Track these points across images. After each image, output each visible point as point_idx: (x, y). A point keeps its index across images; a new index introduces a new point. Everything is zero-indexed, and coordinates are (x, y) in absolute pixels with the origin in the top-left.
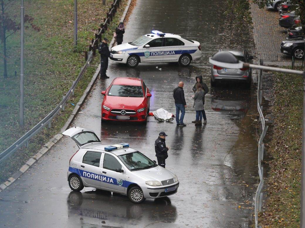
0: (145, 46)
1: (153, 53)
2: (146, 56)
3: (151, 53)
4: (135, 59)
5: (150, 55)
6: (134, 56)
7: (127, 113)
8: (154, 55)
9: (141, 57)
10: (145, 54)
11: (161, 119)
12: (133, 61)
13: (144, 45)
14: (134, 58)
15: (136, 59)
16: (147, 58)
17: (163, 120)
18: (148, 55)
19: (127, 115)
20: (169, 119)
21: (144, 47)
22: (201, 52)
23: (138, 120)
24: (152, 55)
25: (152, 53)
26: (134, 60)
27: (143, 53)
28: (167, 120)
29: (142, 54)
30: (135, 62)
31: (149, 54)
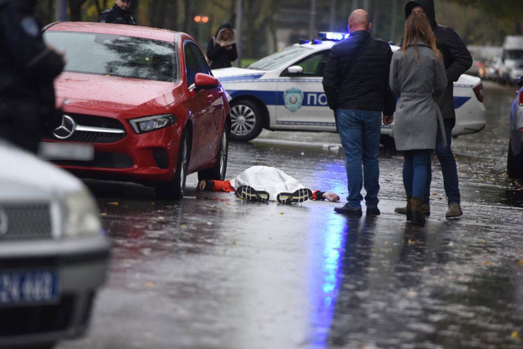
0: (286, 70)
1: (315, 95)
2: (289, 106)
3: (306, 94)
4: (249, 112)
5: (304, 103)
6: (247, 102)
7: (79, 128)
8: (318, 104)
9: (271, 108)
10: (287, 98)
11: (252, 190)
12: (242, 118)
13: (282, 68)
14: (247, 108)
15: (252, 113)
16: (293, 111)
17: (263, 197)
18: (298, 103)
19: (80, 138)
20: (293, 191)
21: (285, 73)
22: (482, 107)
23: (136, 167)
24: (309, 102)
25: (312, 98)
26: (245, 115)
27: (281, 94)
28: (285, 198)
29: (277, 98)
30: (251, 123)
31: (300, 98)
